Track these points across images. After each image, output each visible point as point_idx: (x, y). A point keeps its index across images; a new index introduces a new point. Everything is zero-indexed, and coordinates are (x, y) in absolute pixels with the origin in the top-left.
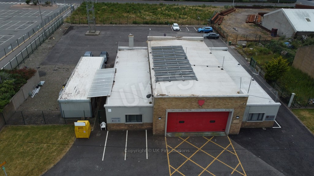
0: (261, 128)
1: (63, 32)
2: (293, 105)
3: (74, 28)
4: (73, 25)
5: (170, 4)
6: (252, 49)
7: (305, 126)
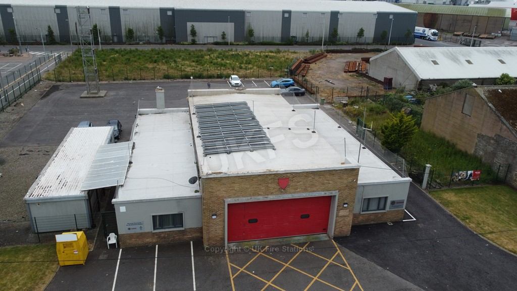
0: (385, 224)
1: (41, 95)
2: (430, 185)
3: (60, 88)
4: (59, 83)
5: (224, 50)
6: (357, 107)
7: (453, 215)
